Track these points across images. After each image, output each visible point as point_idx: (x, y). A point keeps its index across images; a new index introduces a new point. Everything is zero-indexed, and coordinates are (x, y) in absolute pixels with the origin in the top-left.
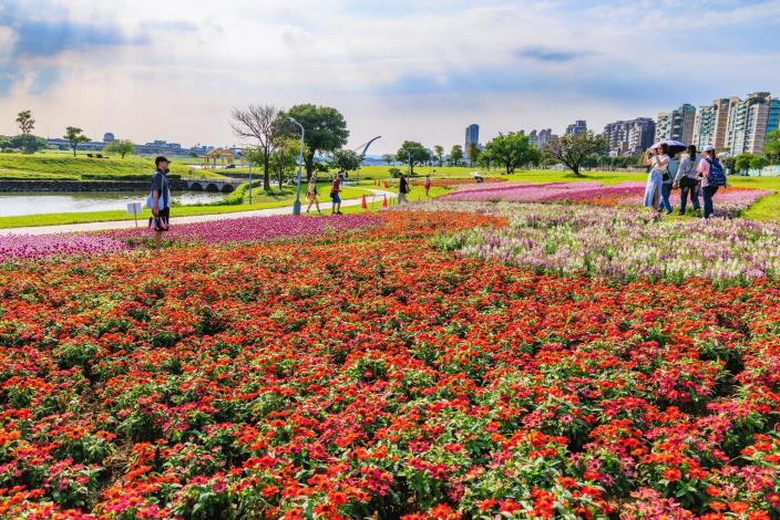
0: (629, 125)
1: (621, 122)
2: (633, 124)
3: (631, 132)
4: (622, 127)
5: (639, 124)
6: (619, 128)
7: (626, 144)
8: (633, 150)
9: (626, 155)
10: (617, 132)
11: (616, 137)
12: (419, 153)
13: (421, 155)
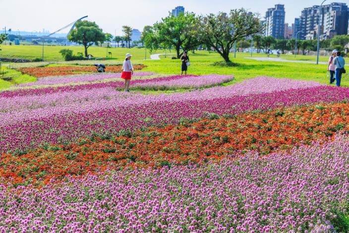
0: (324, 10)
1: (317, 7)
2: (328, 8)
3: (326, 16)
4: (318, 12)
5: (334, 9)
6: (315, 11)
7: (322, 28)
8: (328, 34)
9: (321, 38)
10: (314, 16)
11: (312, 20)
12: (93, 34)
13: (96, 36)
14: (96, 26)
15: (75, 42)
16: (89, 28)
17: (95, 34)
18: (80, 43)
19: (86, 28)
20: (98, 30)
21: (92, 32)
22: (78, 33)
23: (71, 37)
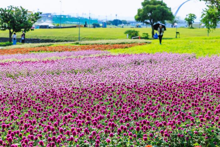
12: (159, 12)
13: (163, 14)
14: (165, 5)
15: (141, 22)
16: (155, 6)
17: (161, 13)
18: (147, 23)
19: (152, 6)
20: (165, 9)
21: (158, 10)
22: (144, 12)
23: (137, 17)
